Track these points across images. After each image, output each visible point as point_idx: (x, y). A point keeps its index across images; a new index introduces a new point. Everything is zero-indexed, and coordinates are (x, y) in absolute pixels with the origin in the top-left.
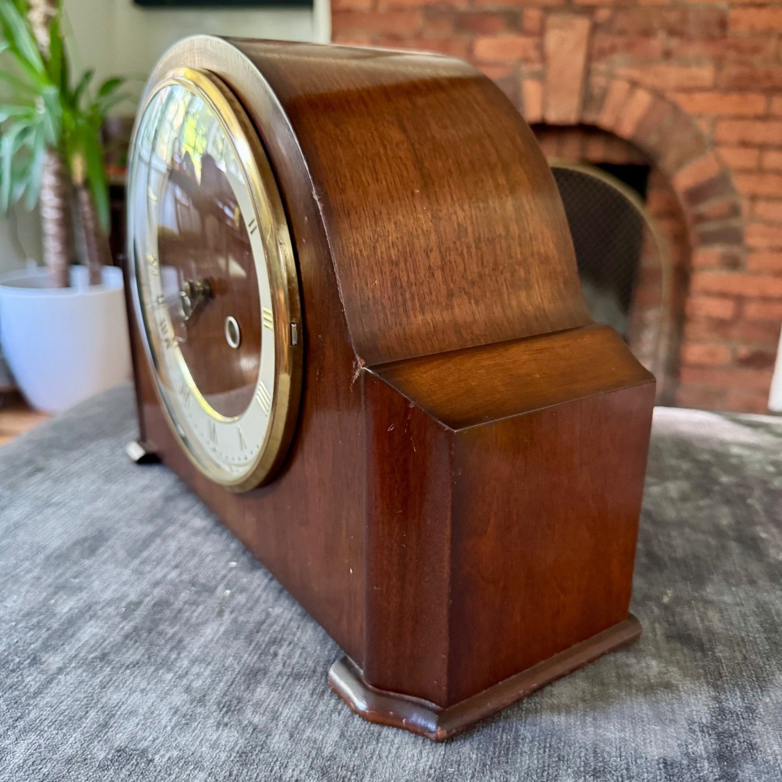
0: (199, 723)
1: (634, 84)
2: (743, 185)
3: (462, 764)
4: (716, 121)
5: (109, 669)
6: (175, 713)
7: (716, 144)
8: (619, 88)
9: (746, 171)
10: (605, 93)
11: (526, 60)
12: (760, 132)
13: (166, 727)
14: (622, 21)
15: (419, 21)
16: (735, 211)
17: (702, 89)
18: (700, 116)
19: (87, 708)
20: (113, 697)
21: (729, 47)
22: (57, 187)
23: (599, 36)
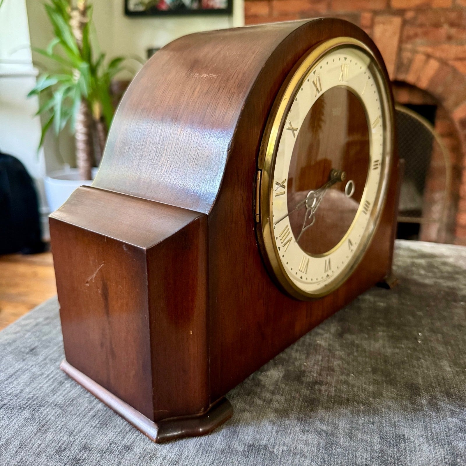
1: (429, 56)
3: (463, 456)
8: (420, 58)
10: (411, 61)
13: (272, 432)
14: (421, 19)
22: (84, 122)
23: (407, 27)
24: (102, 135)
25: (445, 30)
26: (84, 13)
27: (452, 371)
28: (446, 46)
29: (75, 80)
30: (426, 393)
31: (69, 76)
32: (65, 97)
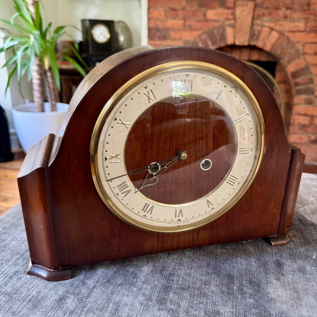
0: (151, 309)
1: (272, 29)
2: (315, 71)
4: (304, 45)
5: (112, 287)
6: (142, 305)
7: (304, 54)
8: (266, 30)
9: (316, 65)
10: (260, 32)
11: (228, 19)
13: (139, 310)
14: (267, 3)
15: (184, 3)
16: (311, 81)
17: (299, 31)
18: (299, 42)
19: (108, 303)
20: (116, 298)
21: (311, 14)
22: (38, 71)
23: (258, 9)
24: (50, 80)
25: (283, 11)
27: (256, 266)
28: (283, 23)
29: (31, 41)
30: (237, 282)
31: (27, 39)
32: (23, 54)
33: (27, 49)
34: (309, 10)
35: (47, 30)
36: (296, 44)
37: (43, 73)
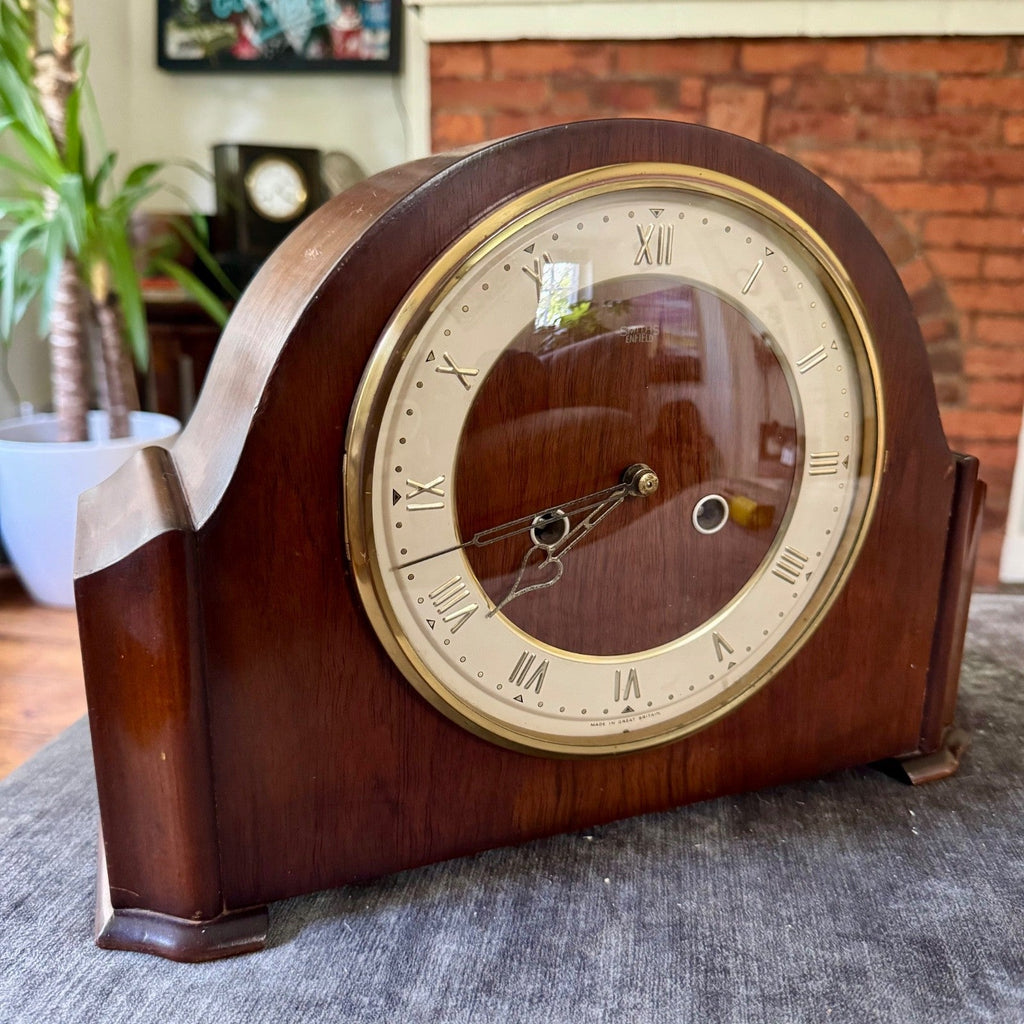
2: (960, 299)
4: (924, 219)
5: (506, 1008)
7: (926, 246)
9: (963, 281)
12: (981, 232)
14: (804, 95)
15: (546, 93)
16: (951, 331)
17: (906, 179)
18: (906, 212)
21: (940, 127)
22: (69, 306)
23: (776, 112)
24: (109, 335)
25: (853, 119)
26: (66, 62)
27: (1003, 904)
28: (856, 153)
29: (47, 211)
30: (959, 963)
31: (34, 204)
32: (23, 250)
33: (35, 233)
34: (933, 113)
35: (101, 174)
36: (900, 219)
37: (85, 314)
